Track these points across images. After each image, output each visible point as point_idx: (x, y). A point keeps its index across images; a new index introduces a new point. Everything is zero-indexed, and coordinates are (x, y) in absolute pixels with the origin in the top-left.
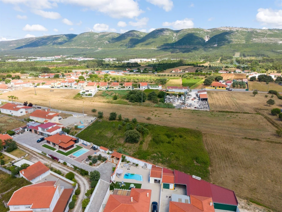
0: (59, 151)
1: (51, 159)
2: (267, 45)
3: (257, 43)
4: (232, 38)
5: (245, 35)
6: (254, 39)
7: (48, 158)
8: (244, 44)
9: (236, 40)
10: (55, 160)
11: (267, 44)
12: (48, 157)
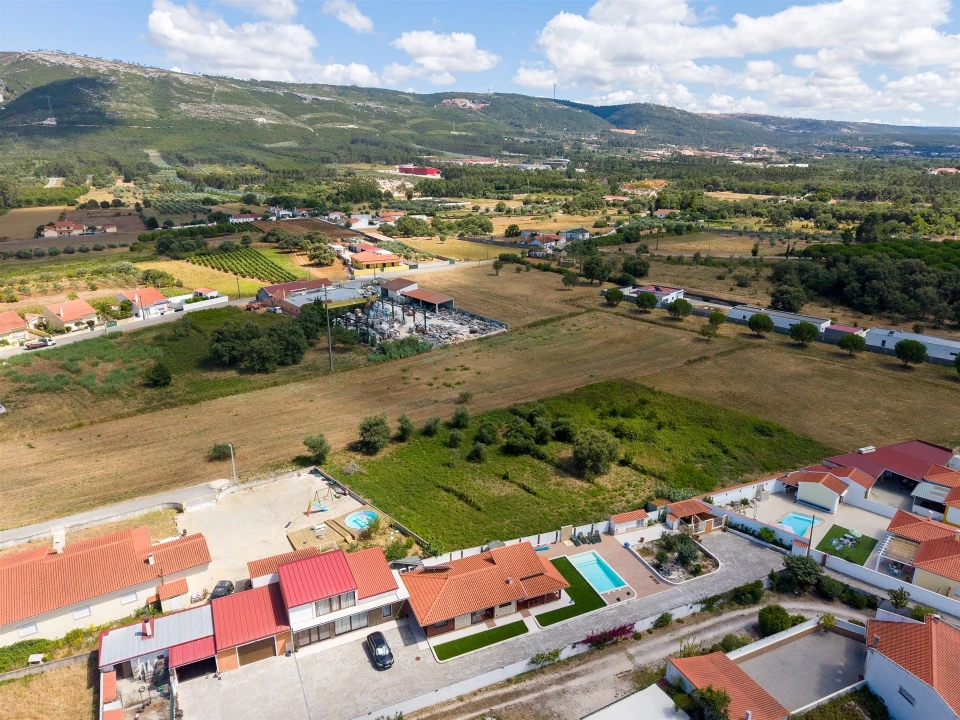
0: (544, 620)
1: (590, 653)
2: (226, 127)
3: (195, 118)
4: (103, 98)
5: (145, 90)
6: (183, 106)
7: (580, 658)
8: (153, 123)
9: (124, 105)
10: (616, 643)
11: (227, 123)
12: (570, 659)
